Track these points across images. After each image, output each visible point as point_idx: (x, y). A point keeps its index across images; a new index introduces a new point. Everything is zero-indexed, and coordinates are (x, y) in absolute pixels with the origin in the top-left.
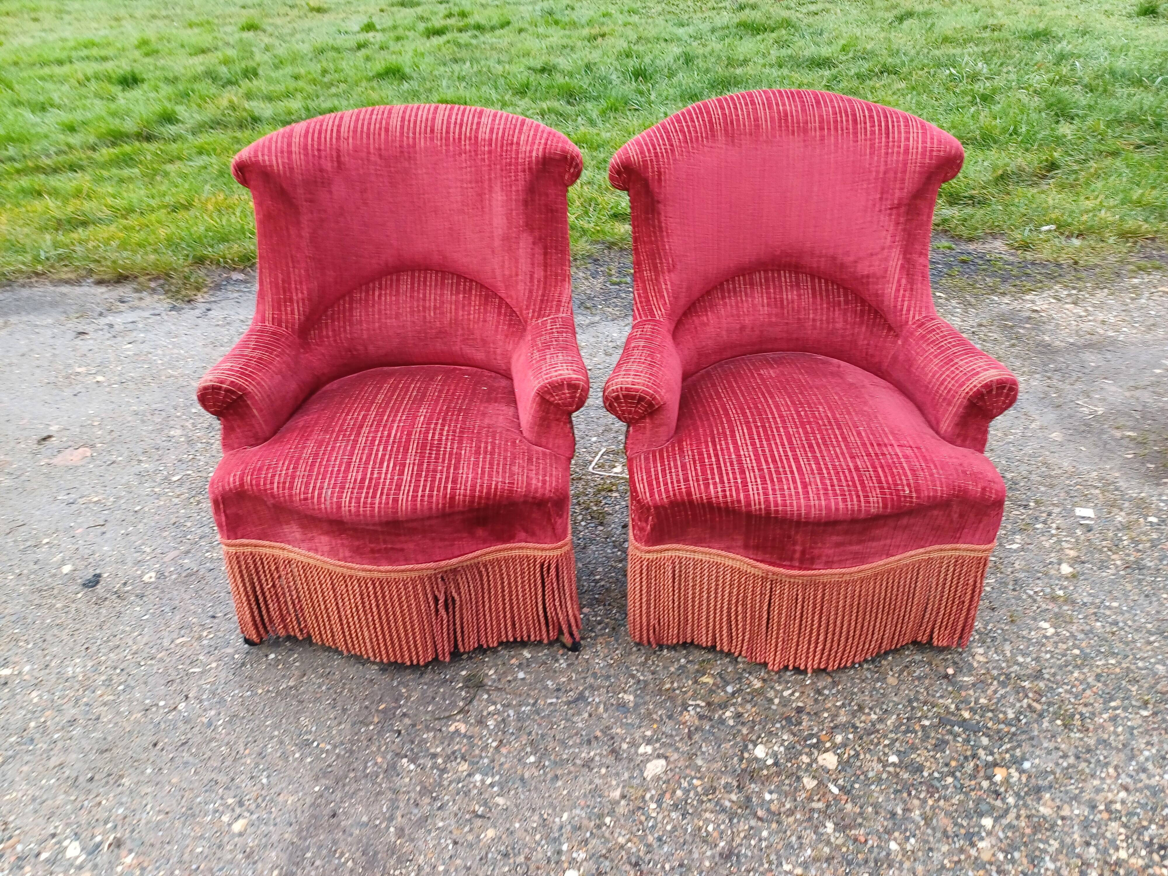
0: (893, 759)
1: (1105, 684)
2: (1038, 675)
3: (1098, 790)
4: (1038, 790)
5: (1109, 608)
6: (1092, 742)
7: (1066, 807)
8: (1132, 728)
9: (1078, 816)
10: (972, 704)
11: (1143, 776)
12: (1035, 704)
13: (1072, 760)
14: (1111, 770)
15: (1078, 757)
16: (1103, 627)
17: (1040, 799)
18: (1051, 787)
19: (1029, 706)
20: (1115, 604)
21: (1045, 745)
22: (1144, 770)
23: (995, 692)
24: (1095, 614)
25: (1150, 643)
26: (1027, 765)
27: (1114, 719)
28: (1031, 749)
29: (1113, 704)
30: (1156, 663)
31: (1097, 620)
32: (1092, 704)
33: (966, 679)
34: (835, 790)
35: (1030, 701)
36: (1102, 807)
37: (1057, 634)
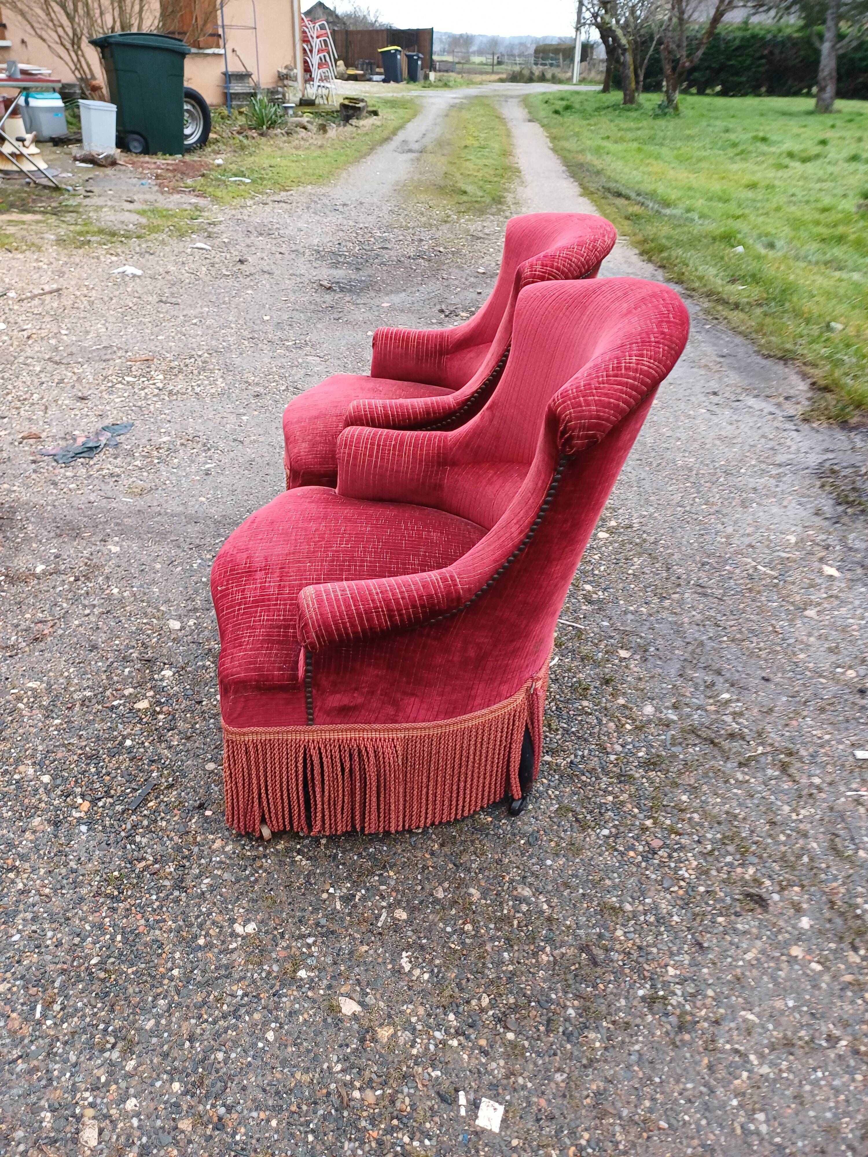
0: (128, 743)
1: (146, 945)
2: (179, 885)
3: (34, 870)
4: (57, 824)
5: (265, 1024)
6: (84, 891)
7: (32, 837)
8: (83, 940)
9: (21, 842)
10: (163, 815)
11: (29, 916)
12: (143, 864)
13: (73, 864)
14: (47, 891)
15: (73, 871)
16: (233, 996)
17: (49, 821)
18: (56, 836)
19: (144, 859)
20: (270, 1036)
21: (97, 852)
22: (34, 919)
23: (171, 840)
24: (258, 997)
25: (191, 1039)
26: (84, 828)
27: (101, 926)
28: (97, 839)
29: (119, 938)
30: (157, 1024)
31: (246, 995)
32: (127, 917)
33: (194, 821)
34: (115, 703)
35: (149, 862)
36: (17, 863)
37: (234, 935)
